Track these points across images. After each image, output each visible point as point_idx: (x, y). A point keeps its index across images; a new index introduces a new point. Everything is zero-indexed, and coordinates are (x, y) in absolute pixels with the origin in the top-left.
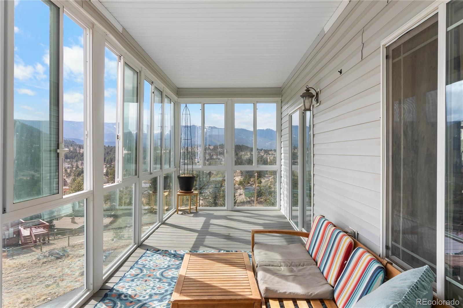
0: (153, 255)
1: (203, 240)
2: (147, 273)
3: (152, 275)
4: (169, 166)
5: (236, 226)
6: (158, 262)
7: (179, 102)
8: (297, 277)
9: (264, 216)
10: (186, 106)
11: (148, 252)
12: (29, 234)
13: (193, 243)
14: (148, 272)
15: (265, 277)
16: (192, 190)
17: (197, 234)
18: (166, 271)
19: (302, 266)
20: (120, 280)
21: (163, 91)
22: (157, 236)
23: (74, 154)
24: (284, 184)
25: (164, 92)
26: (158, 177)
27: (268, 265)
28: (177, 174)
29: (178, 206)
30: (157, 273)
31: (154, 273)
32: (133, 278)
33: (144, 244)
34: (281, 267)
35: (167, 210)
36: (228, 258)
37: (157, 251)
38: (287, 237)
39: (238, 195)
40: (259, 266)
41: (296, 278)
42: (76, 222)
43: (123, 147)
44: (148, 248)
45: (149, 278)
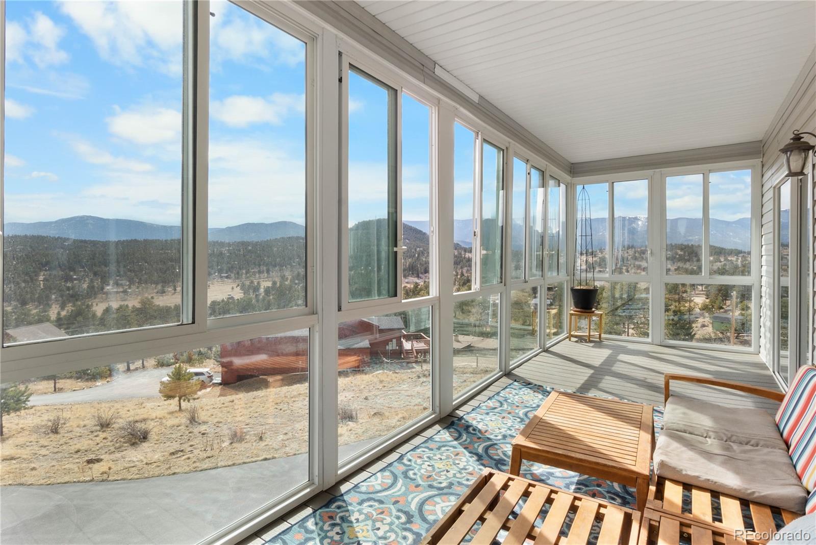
0: (520, 389)
1: (599, 381)
2: (508, 408)
3: (513, 412)
4: (556, 274)
5: (661, 369)
6: (525, 398)
7: (573, 184)
8: (734, 460)
9: (723, 360)
10: (584, 188)
11: (516, 383)
12: (411, 348)
13: (582, 382)
14: (510, 408)
15: (668, 447)
16: (593, 309)
17: (592, 371)
18: (533, 412)
19: (752, 445)
20: (473, 410)
21: (546, 170)
22: (532, 365)
23: (459, 260)
24: (766, 309)
25: (548, 171)
26: (539, 287)
27: (683, 431)
28: (571, 285)
29: (570, 331)
30: (520, 411)
31: (517, 411)
32: (488, 411)
33: (513, 373)
34: (707, 439)
35: (555, 334)
36: (616, 408)
37: (527, 384)
38: (759, 400)
39: (700, 326)
40: (666, 429)
41: (730, 461)
42: (460, 340)
43: (481, 246)
44: (516, 379)
45: (508, 415)
